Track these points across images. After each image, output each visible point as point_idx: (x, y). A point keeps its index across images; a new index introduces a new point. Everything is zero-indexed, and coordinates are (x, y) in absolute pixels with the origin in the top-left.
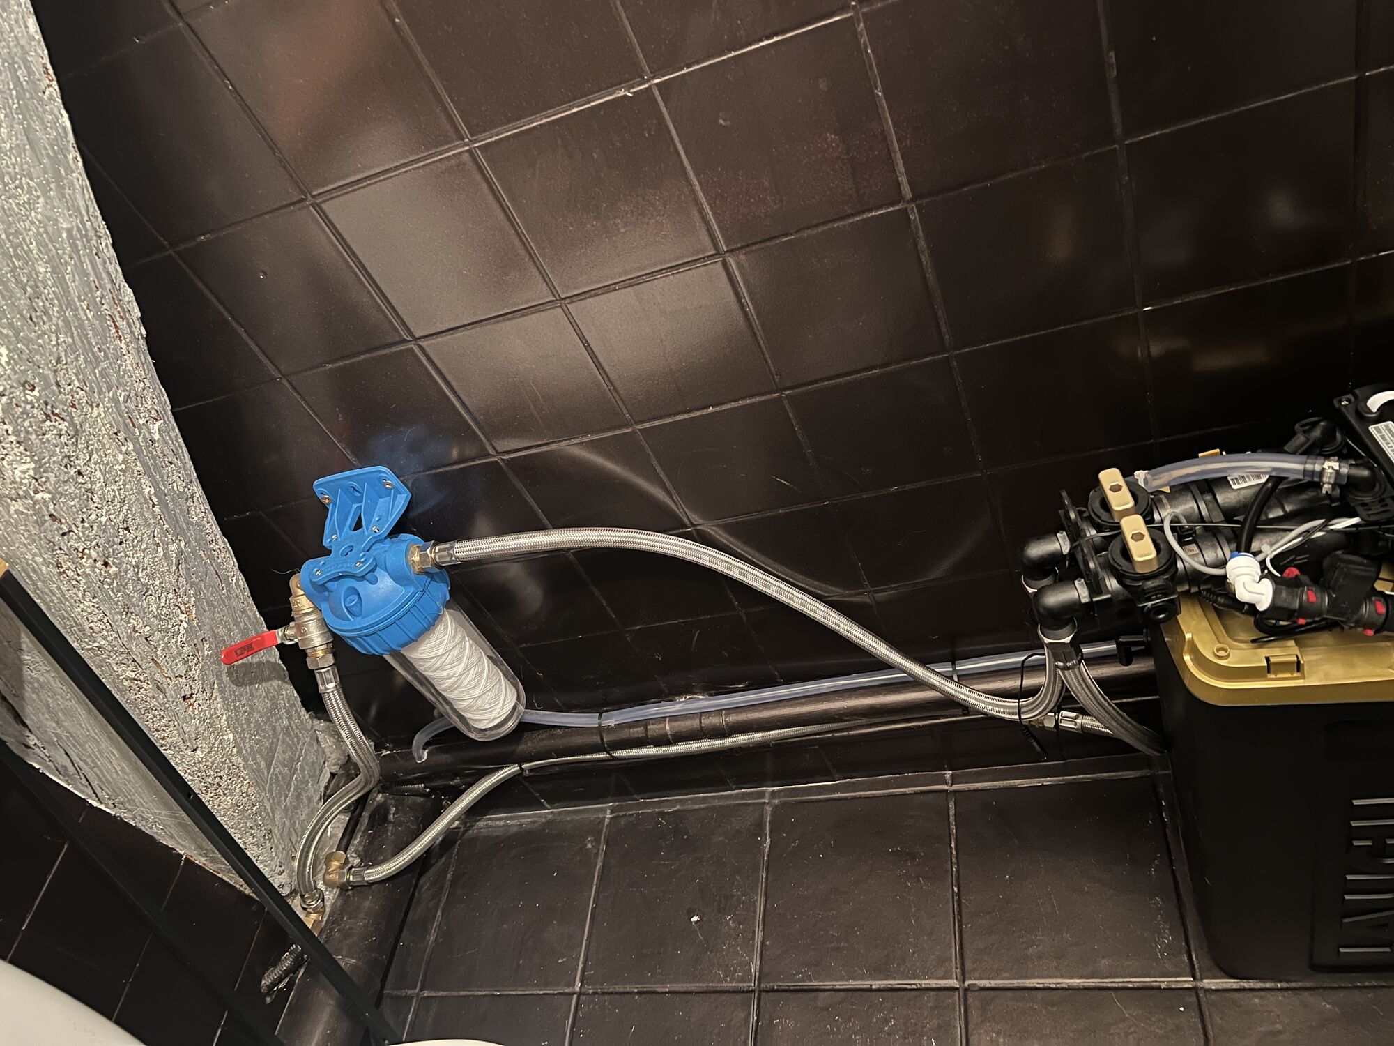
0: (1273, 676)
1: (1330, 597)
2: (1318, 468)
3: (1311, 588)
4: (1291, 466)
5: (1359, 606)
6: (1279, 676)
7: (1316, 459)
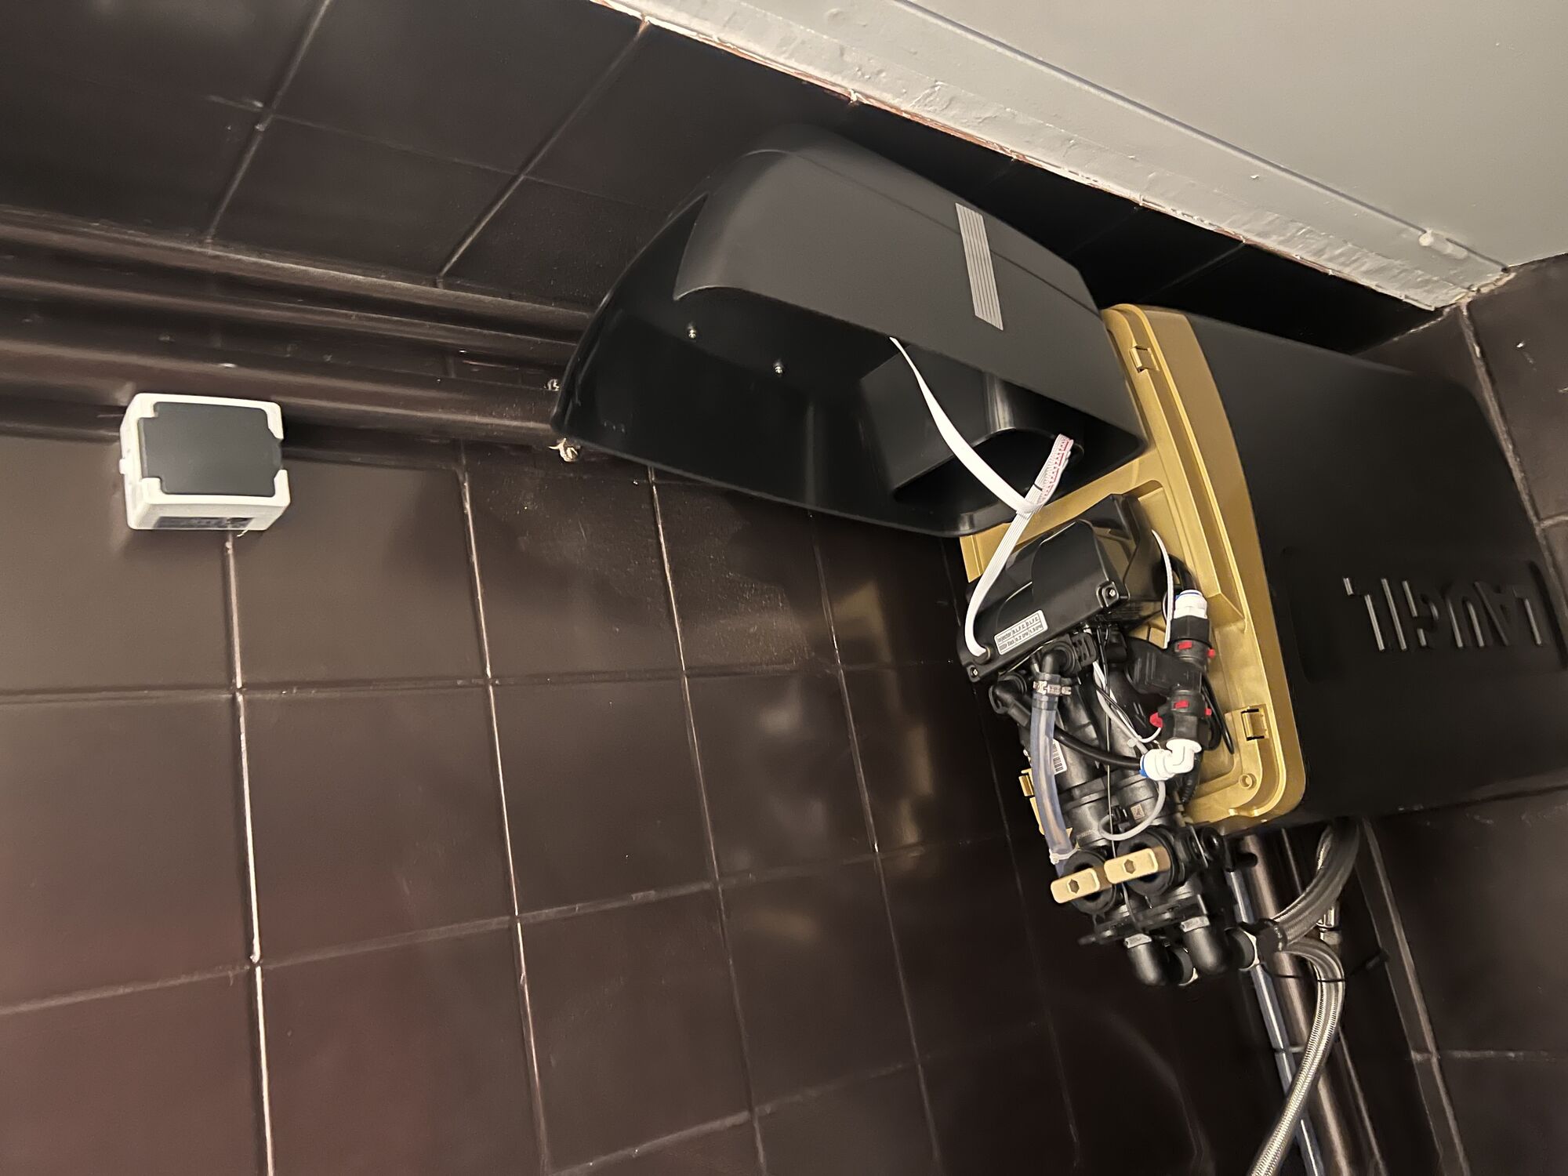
0: (1267, 732)
1: (1179, 688)
2: (1045, 699)
3: (1173, 705)
4: (1043, 721)
5: (1187, 664)
6: (1266, 727)
7: (1036, 700)
